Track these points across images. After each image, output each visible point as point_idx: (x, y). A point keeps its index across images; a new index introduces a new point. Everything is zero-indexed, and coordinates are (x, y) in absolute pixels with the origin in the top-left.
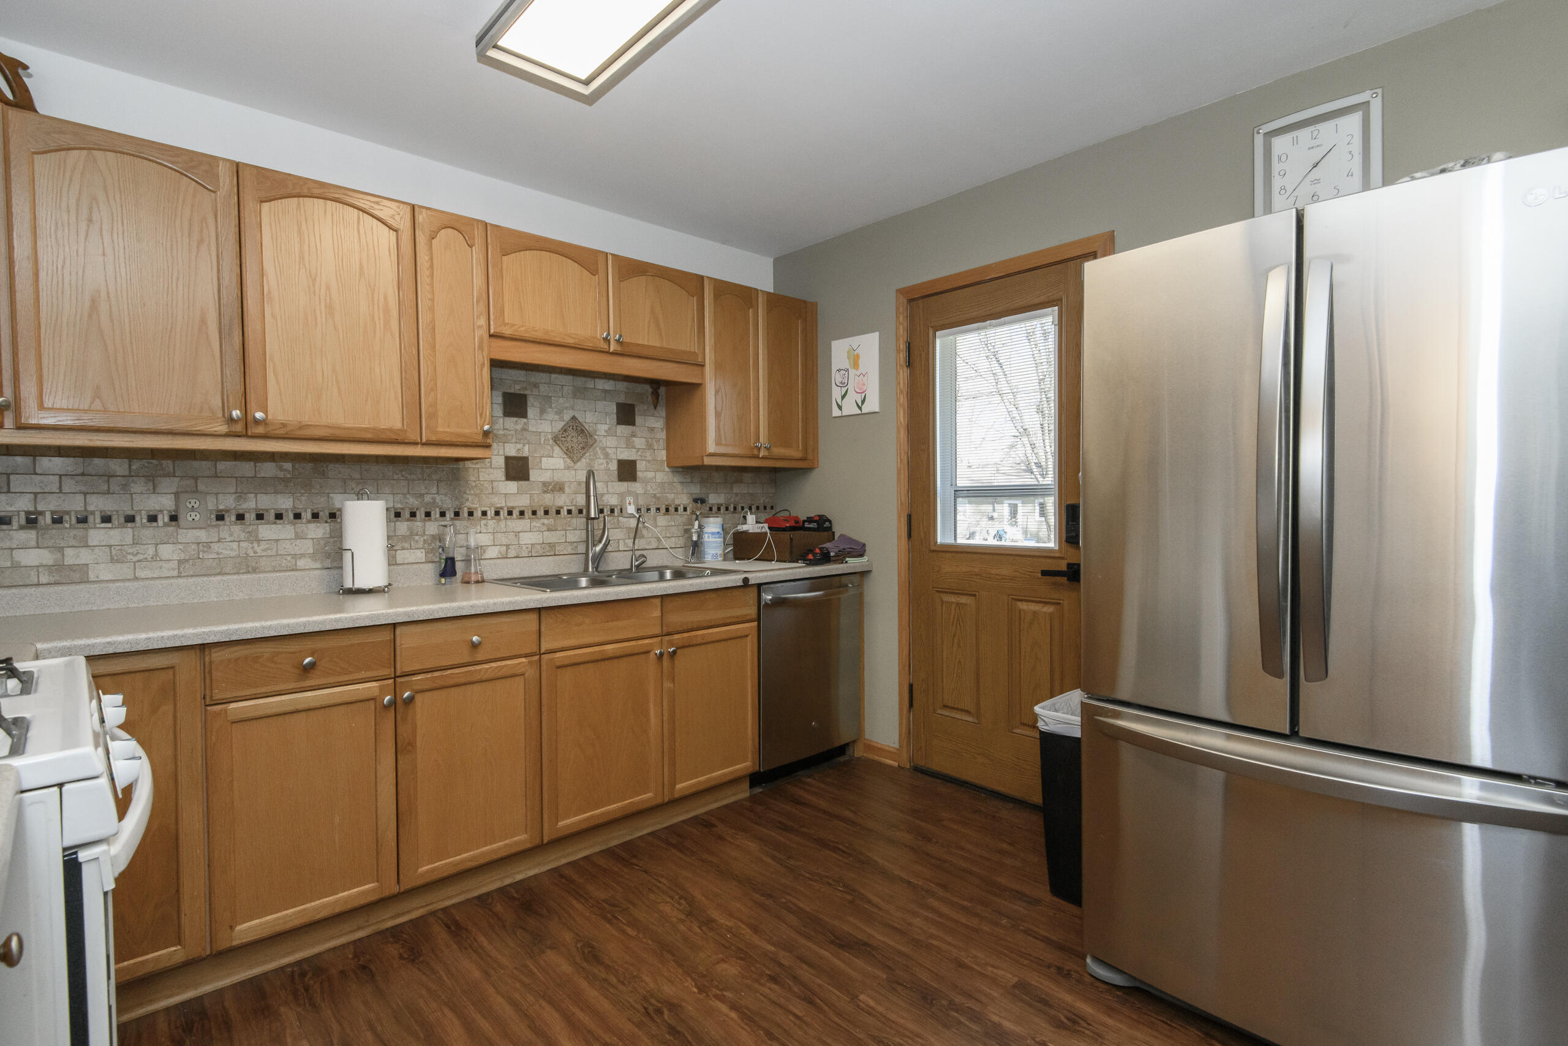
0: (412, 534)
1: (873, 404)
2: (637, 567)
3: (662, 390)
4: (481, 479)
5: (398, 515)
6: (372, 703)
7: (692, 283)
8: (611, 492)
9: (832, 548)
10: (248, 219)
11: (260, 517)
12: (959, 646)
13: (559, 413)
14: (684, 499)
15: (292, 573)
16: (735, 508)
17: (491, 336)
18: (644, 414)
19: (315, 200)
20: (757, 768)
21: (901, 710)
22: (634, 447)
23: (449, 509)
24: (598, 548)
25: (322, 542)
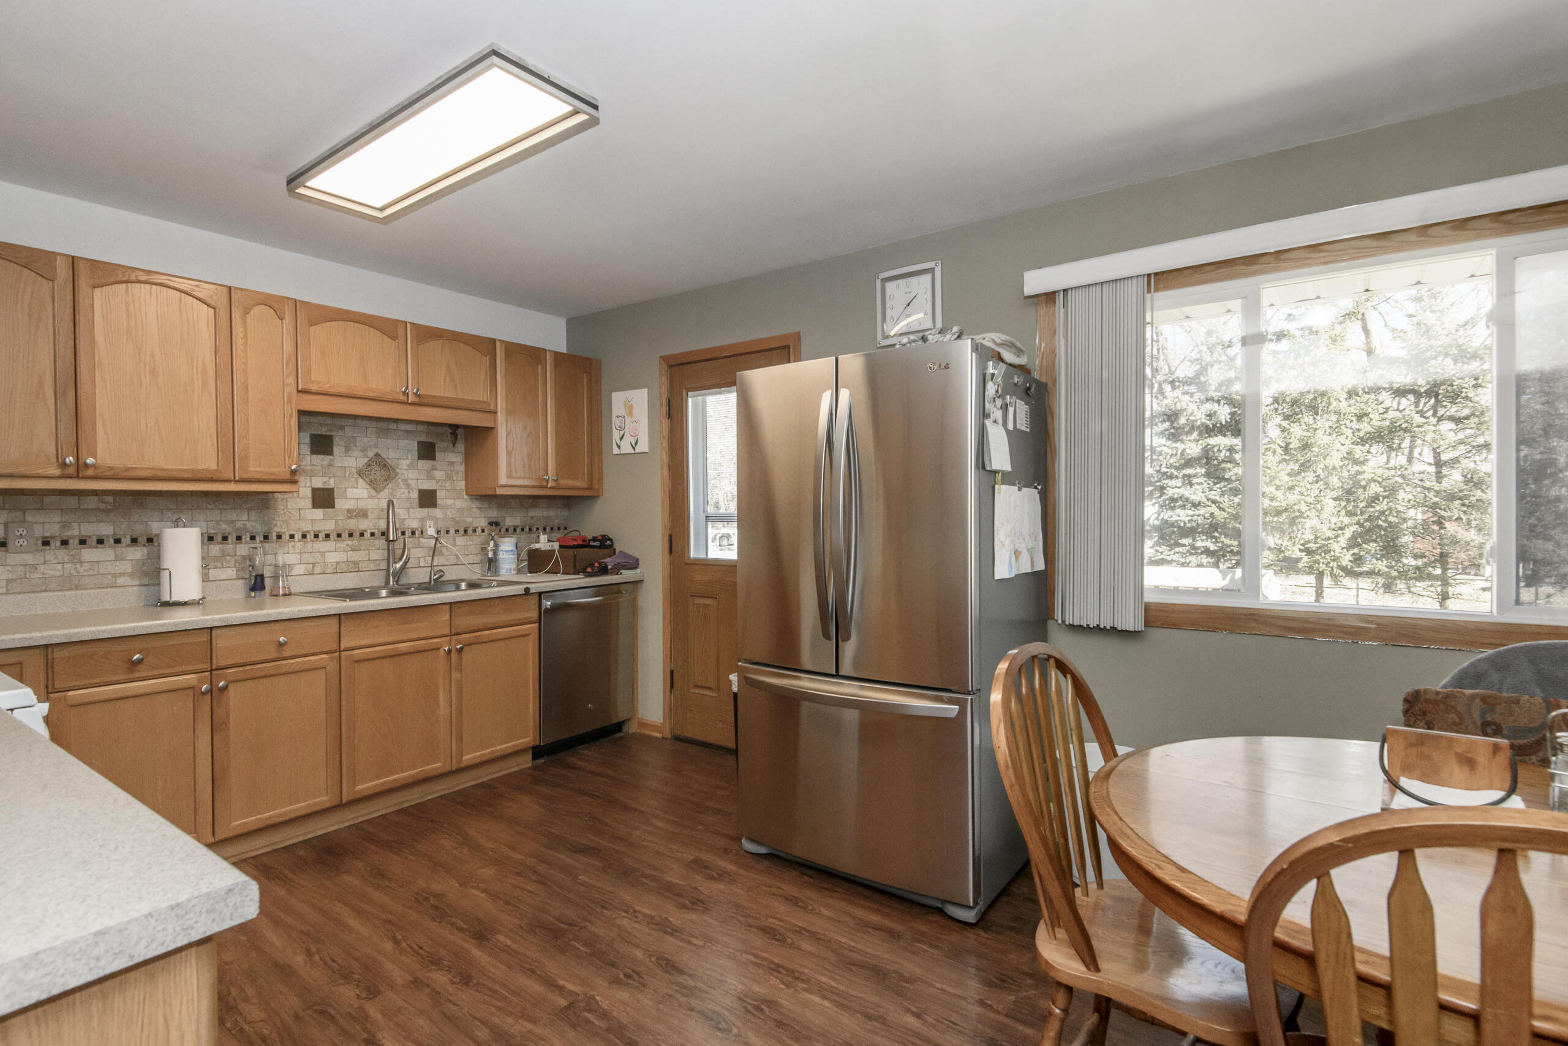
0: (223, 555)
1: (643, 446)
2: (435, 580)
3: (460, 431)
4: (289, 507)
5: (211, 539)
6: (191, 691)
7: (486, 346)
8: (411, 516)
9: (610, 562)
10: (83, 300)
11: (83, 542)
12: (705, 638)
13: (364, 450)
14: (482, 522)
15: (113, 589)
16: (530, 529)
17: (299, 391)
18: (444, 450)
19: (142, 285)
20: (537, 743)
21: (664, 692)
22: (434, 479)
23: (259, 534)
24: (398, 565)
25: (140, 563)
